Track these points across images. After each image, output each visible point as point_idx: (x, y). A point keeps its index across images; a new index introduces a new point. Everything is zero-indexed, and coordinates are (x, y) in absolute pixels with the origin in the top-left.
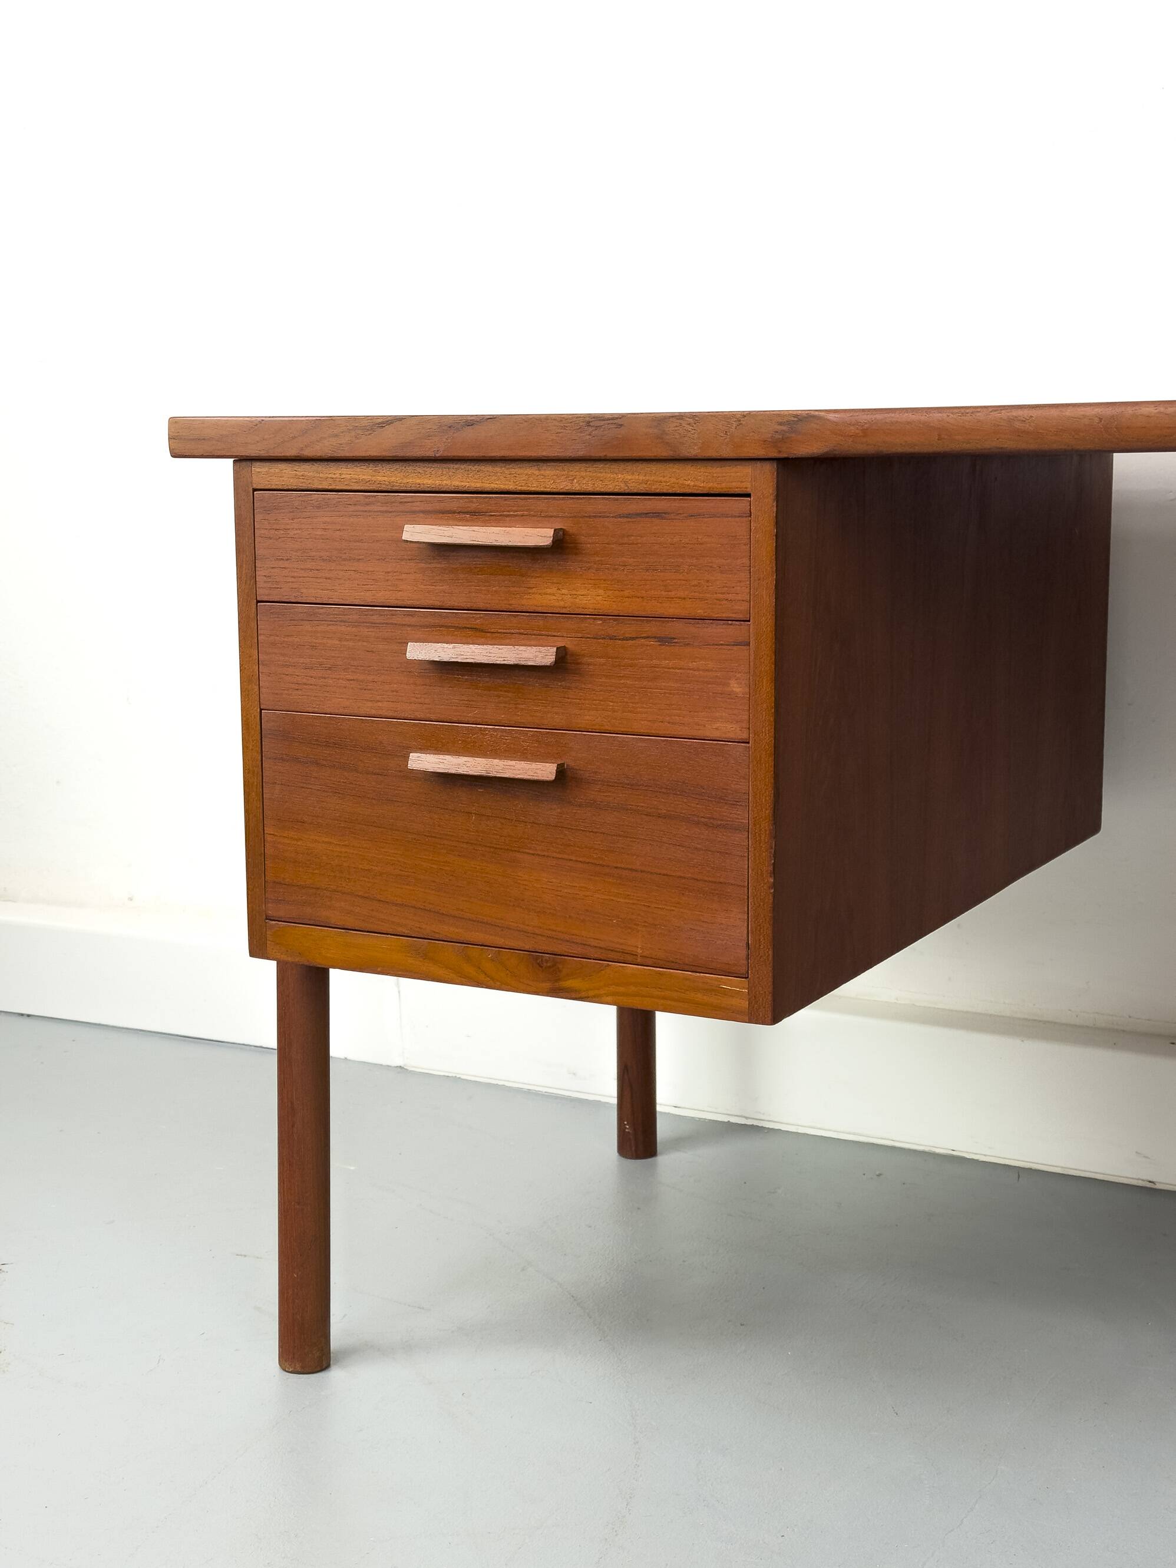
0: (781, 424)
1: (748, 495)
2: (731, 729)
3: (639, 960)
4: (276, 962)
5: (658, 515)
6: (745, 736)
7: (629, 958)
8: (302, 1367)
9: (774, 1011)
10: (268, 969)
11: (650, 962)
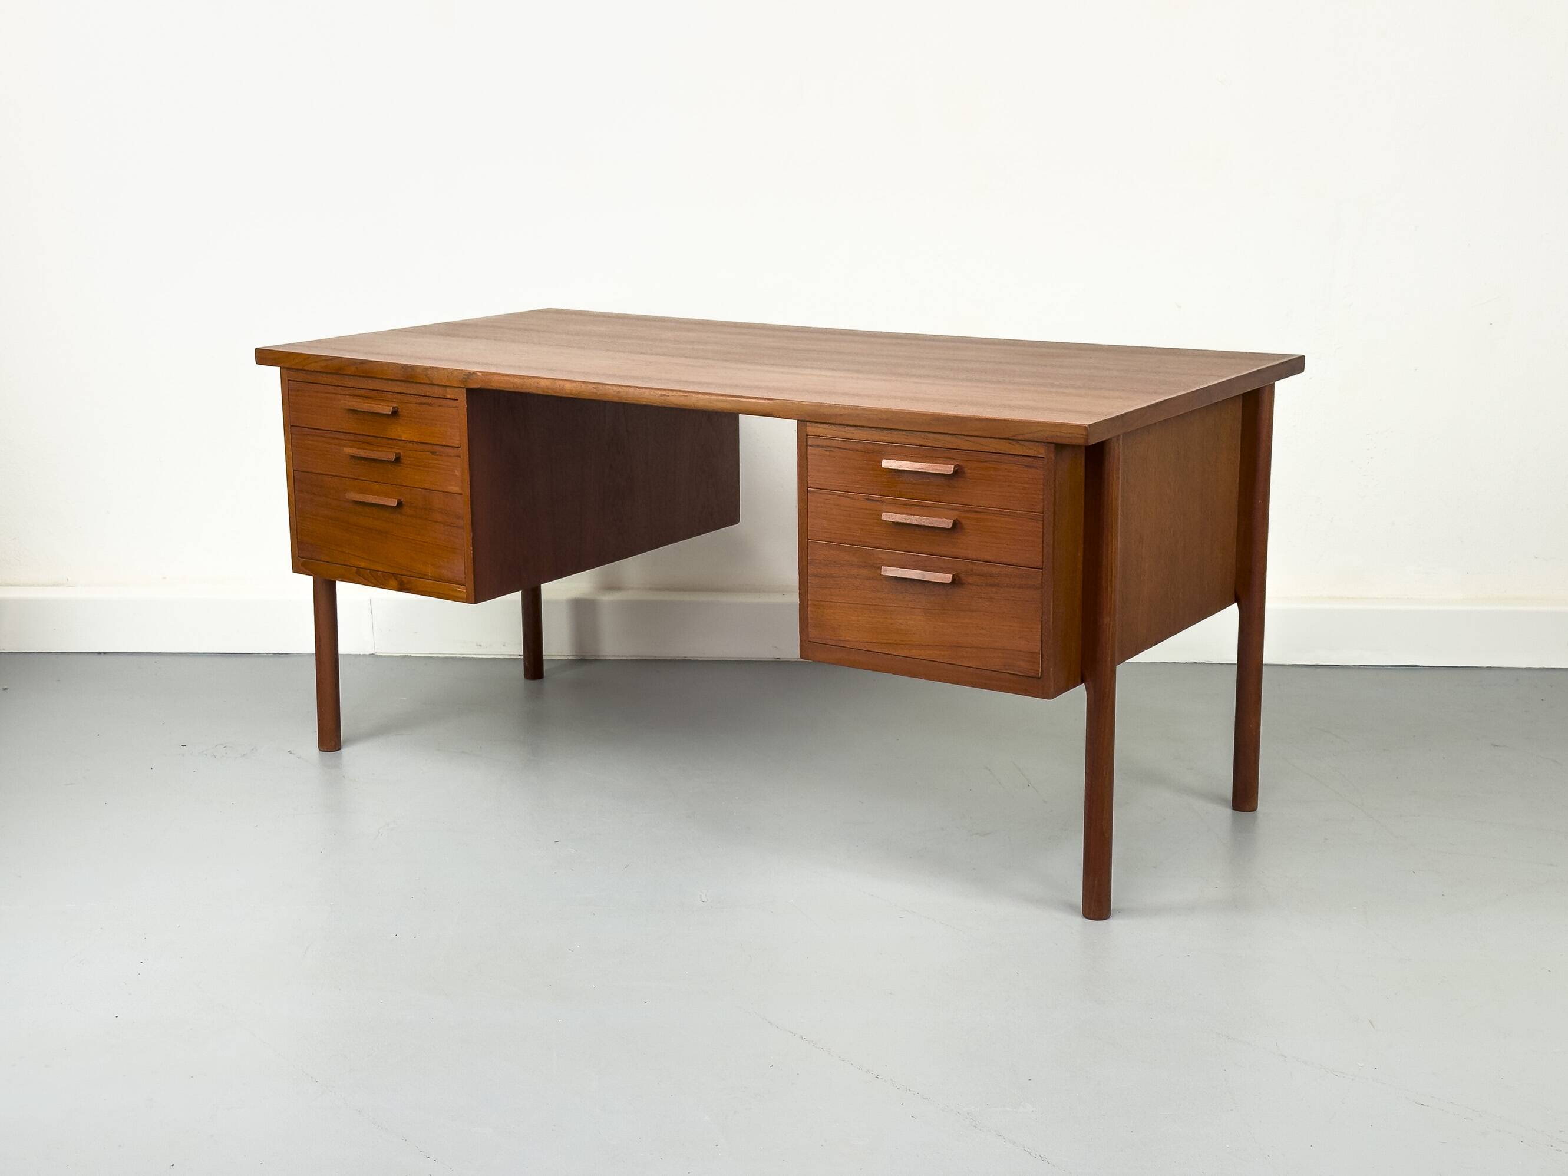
0: (464, 375)
1: (457, 400)
2: (456, 489)
3: (430, 578)
4: (311, 578)
5: (428, 404)
6: (460, 492)
7: (426, 577)
8: (327, 749)
9: (475, 599)
10: (307, 581)
11: (433, 579)
